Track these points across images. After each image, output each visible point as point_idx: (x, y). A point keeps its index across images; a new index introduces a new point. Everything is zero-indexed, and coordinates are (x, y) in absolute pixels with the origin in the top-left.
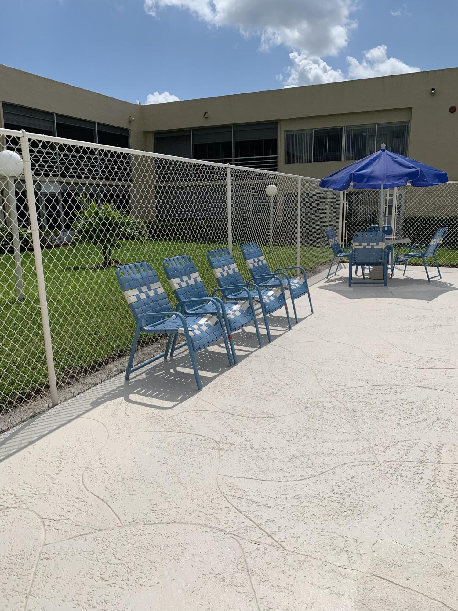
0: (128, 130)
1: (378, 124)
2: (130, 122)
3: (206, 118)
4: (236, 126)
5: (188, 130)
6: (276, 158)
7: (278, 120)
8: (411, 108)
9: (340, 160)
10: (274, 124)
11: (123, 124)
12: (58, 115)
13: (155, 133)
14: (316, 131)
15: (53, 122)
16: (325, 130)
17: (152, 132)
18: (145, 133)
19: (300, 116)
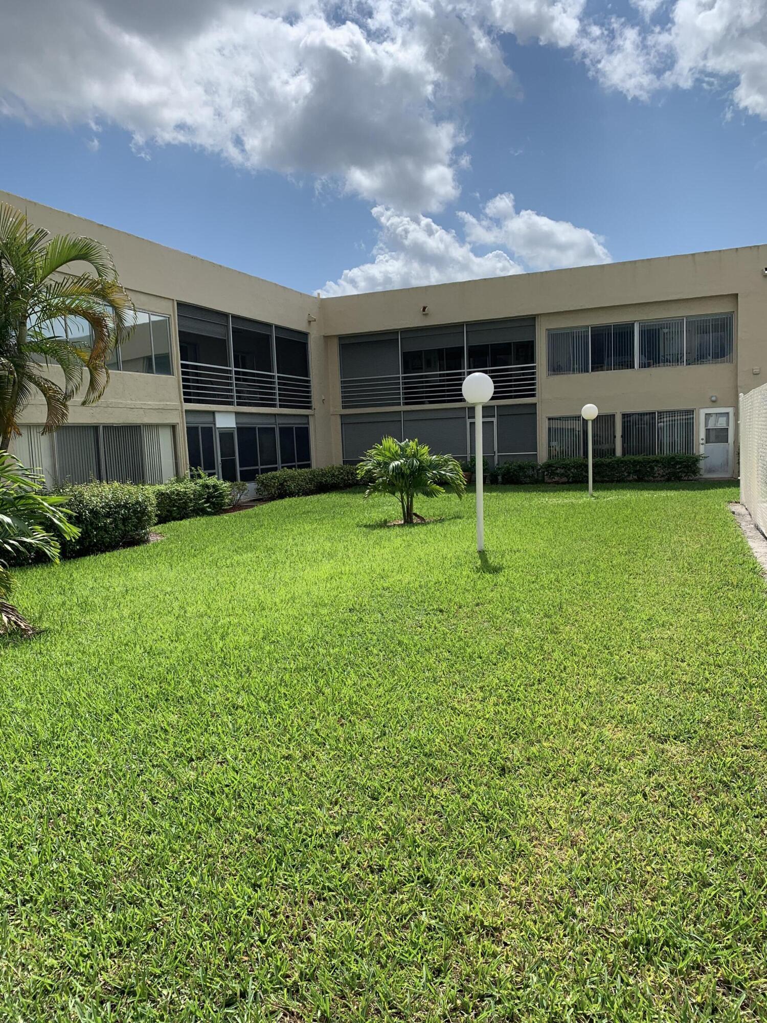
0: (305, 335)
1: (687, 317)
2: (310, 322)
3: (426, 314)
4: (469, 324)
5: (395, 332)
6: (533, 368)
7: (535, 315)
8: (736, 296)
9: (632, 367)
10: (530, 321)
11: (301, 326)
12: (234, 317)
13: (341, 338)
14: (594, 329)
15: (227, 327)
16: (608, 327)
17: (337, 336)
18: (327, 338)
19: (572, 309)
